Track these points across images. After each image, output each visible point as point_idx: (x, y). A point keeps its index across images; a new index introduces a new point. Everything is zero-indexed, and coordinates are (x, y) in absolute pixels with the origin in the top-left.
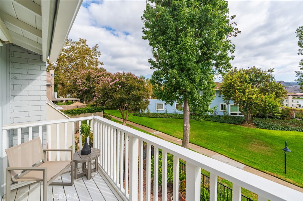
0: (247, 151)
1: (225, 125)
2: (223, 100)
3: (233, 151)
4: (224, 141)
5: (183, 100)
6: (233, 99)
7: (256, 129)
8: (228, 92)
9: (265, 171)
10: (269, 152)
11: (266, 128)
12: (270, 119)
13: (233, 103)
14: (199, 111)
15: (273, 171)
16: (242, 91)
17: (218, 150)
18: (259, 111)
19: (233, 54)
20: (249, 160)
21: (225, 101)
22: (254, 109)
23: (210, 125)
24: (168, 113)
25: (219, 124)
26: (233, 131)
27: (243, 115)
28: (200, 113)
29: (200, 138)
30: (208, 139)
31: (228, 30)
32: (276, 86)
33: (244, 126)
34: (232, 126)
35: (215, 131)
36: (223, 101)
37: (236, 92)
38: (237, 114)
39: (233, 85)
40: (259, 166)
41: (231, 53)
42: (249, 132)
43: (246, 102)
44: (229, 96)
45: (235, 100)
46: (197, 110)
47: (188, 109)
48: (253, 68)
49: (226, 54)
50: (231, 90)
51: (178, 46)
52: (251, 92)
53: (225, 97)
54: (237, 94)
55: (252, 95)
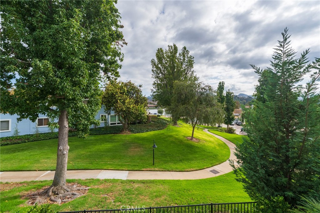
0: (128, 157)
1: (106, 136)
2: (105, 110)
3: (117, 162)
4: (108, 154)
5: (58, 112)
6: (114, 110)
7: (131, 134)
8: (109, 102)
9: (143, 169)
10: (142, 151)
11: (138, 132)
12: (139, 124)
13: (114, 113)
14: (83, 125)
15: (147, 167)
16: (123, 102)
17: (103, 167)
18: (134, 118)
20: (131, 164)
21: (106, 111)
22: (131, 117)
23: (91, 140)
24: (20, 134)
25: (100, 137)
26: (115, 141)
27: (121, 124)
28: (84, 127)
29: (80, 158)
30: (91, 157)
33: (123, 134)
34: (114, 135)
35: (97, 146)
36: (105, 112)
37: (117, 102)
38: (115, 124)
39: (115, 95)
40: (139, 167)
41: (120, 61)
42: (127, 138)
43: (125, 112)
44: (110, 106)
45: (116, 110)
46: (80, 124)
47: (66, 124)
48: (130, 82)
49: (116, 61)
50: (112, 101)
51: (53, 26)
52: (129, 103)
53: (107, 107)
54: (118, 104)
55: (130, 105)
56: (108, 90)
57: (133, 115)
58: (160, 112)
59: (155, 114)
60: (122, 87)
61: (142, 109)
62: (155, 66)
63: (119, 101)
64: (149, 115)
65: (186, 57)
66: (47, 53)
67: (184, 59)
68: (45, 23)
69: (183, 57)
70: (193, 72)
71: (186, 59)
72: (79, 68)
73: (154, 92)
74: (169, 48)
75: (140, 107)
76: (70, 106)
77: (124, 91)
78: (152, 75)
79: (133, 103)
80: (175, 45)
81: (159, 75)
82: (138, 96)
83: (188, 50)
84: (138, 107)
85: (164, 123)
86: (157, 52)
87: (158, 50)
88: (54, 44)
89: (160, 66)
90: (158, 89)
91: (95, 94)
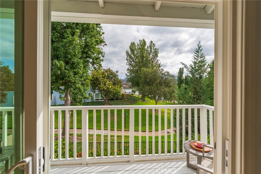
2: (91, 90)
6: (98, 89)
8: (95, 84)
12: (116, 100)
13: (98, 92)
14: (79, 98)
15: (121, 128)
16: (104, 83)
17: (91, 127)
18: (112, 96)
19: (104, 58)
21: (93, 90)
22: (110, 95)
27: (103, 100)
28: (80, 100)
31: (102, 42)
32: (119, 81)
37: (100, 83)
38: (99, 100)
39: (99, 79)
41: (102, 57)
43: (106, 91)
44: (95, 87)
45: (99, 90)
46: (77, 98)
47: (69, 98)
48: (109, 69)
49: (100, 57)
50: (97, 83)
51: (63, 40)
52: (109, 85)
53: (93, 87)
54: (101, 85)
55: (109, 86)
56: (94, 75)
57: (111, 93)
58: (134, 92)
59: (130, 93)
60: (104, 73)
61: (118, 89)
62: (128, 56)
63: (101, 83)
64: (125, 93)
65: (153, 49)
66: (61, 56)
67: (151, 51)
68: (59, 38)
69: (150, 49)
70: (158, 60)
71: (152, 50)
72: (78, 64)
73: (128, 76)
74: (140, 42)
75: (117, 88)
76: (72, 87)
77: (105, 76)
78: (127, 63)
79: (112, 85)
80: (144, 40)
81: (132, 63)
82: (116, 79)
83: (154, 44)
84: (115, 88)
85: (135, 100)
86: (130, 45)
87: (131, 43)
88: (64, 51)
89: (132, 56)
90: (131, 74)
91: (86, 79)
